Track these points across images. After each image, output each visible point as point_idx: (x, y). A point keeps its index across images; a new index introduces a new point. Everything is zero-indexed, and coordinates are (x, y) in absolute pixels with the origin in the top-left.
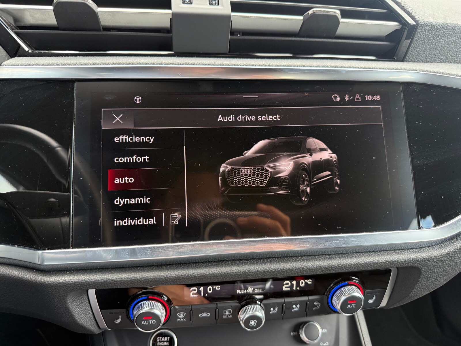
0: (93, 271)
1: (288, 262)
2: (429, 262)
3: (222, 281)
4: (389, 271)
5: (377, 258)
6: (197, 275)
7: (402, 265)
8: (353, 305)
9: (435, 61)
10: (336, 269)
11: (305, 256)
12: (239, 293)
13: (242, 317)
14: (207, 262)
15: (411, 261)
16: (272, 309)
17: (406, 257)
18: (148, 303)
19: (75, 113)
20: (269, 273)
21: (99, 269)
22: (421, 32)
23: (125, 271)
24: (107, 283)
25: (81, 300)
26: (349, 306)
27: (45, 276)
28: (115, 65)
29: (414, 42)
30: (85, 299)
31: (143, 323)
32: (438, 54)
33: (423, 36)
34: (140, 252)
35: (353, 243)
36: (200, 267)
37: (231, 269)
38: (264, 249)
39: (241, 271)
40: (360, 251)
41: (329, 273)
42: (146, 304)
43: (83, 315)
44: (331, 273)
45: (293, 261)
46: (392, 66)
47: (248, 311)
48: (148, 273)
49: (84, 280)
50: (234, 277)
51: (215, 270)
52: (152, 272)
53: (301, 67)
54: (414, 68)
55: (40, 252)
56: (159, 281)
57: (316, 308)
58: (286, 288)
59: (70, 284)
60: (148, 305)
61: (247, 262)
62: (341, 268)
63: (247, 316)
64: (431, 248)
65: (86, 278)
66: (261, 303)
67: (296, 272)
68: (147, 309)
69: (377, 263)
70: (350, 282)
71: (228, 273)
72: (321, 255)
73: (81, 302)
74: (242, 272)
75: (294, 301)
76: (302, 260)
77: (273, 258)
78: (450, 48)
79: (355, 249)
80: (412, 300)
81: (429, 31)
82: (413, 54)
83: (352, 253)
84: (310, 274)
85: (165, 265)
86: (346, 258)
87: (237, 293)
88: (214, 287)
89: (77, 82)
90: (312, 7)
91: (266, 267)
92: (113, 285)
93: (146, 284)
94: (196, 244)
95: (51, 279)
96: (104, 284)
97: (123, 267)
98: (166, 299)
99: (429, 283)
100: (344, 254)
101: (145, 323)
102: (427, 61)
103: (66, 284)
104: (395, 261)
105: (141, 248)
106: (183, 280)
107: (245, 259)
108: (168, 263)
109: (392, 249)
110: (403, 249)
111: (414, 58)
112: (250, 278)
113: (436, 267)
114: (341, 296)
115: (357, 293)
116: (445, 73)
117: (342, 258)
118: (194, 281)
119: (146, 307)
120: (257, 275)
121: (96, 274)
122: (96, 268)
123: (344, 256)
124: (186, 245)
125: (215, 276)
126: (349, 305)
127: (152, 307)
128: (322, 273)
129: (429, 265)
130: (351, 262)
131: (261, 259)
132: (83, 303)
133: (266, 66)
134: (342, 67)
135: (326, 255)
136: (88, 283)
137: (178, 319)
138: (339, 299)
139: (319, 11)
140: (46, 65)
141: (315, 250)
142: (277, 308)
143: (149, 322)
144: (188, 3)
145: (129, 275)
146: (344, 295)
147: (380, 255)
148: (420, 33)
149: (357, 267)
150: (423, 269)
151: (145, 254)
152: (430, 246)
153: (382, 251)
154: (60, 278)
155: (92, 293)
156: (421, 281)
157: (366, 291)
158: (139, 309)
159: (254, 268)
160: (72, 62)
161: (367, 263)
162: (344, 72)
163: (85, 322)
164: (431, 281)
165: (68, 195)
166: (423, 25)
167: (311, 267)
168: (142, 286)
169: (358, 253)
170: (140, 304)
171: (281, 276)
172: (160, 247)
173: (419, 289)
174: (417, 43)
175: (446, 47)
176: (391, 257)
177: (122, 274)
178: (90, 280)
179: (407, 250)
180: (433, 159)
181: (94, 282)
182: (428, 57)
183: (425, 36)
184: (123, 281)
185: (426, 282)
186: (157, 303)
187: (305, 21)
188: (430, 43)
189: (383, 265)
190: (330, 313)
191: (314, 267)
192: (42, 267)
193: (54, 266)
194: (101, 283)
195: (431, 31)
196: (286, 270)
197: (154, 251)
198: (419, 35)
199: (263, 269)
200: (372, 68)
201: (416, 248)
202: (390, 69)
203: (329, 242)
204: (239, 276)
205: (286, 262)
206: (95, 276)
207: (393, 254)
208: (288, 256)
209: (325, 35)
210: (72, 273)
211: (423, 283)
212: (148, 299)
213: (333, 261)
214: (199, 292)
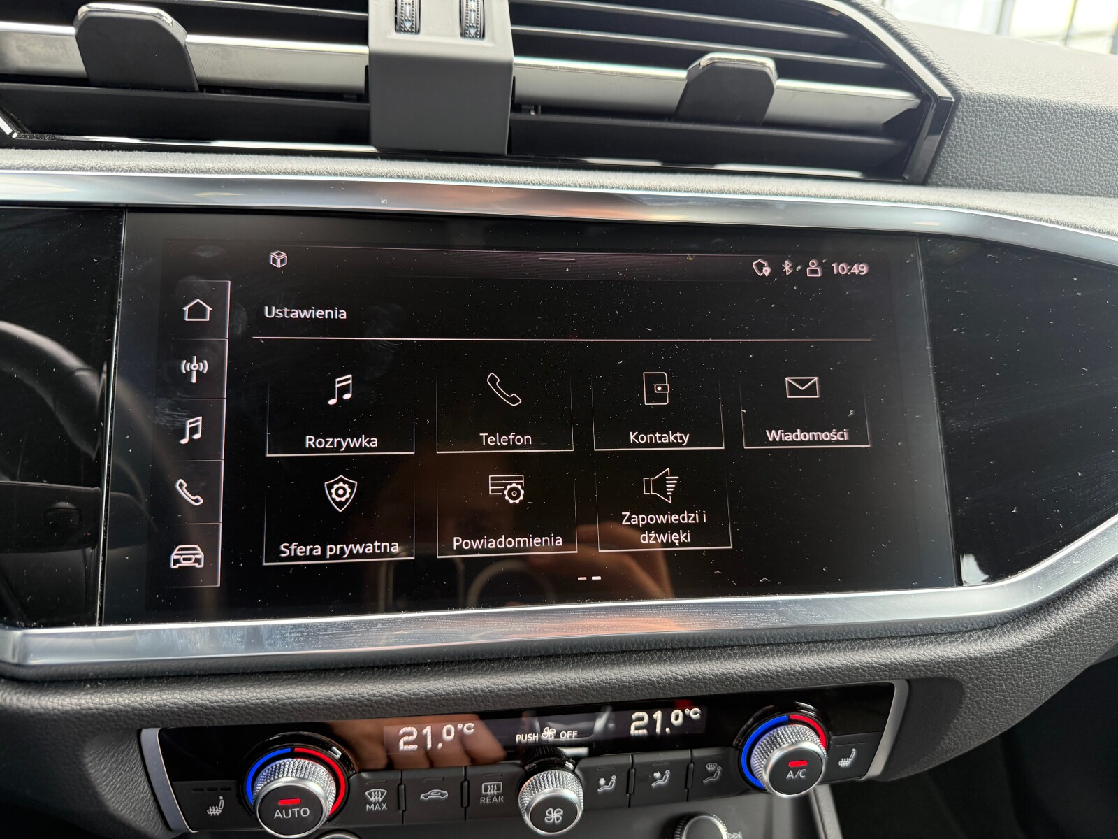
0: (153, 683)
1: (639, 664)
2: (983, 666)
3: (477, 710)
4: (891, 687)
5: (857, 657)
6: (414, 695)
7: (918, 673)
8: (800, 773)
9: (1000, 187)
10: (757, 681)
11: (683, 649)
12: (520, 741)
13: (528, 802)
14: (440, 662)
15: (939, 663)
16: (602, 781)
17: (926, 654)
18: (291, 766)
19: (121, 289)
20: (593, 691)
21: (168, 677)
22: (966, 117)
23: (235, 682)
24: (185, 712)
25: (120, 757)
26: (790, 775)
27: (30, 693)
28: (224, 174)
29: (949, 139)
30: (133, 754)
31: (278, 814)
32: (1006, 170)
33: (972, 126)
34: (270, 637)
35: (799, 617)
36: (421, 675)
37: (499, 681)
38: (582, 631)
39: (524, 686)
40: (817, 638)
41: (739, 691)
42: (287, 766)
43: (125, 794)
44: (746, 691)
45: (653, 661)
46: (897, 195)
47: (541, 786)
48: (289, 690)
49: (128, 705)
50: (507, 701)
51: (458, 683)
52: (300, 687)
53: (680, 191)
54: (949, 201)
55: (17, 633)
56: (318, 709)
57: (711, 779)
58: (637, 728)
59: (93, 715)
60: (291, 769)
61: (540, 664)
62: (770, 679)
63: (540, 797)
64: (987, 633)
65: (132, 699)
66: (575, 765)
67: (660, 688)
68: (290, 779)
69: (857, 668)
70: (793, 715)
71: (490, 692)
72: (721, 647)
73: (122, 761)
74: (527, 689)
75: (656, 762)
76: (676, 659)
77: (605, 653)
78: (1034, 157)
79: (805, 635)
80: (944, 761)
81: (985, 115)
82: (947, 169)
83: (797, 643)
84: (694, 694)
85: (333, 670)
86: (782, 656)
87: (517, 740)
88: (460, 726)
89: (129, 212)
90: (707, 50)
91: (585, 677)
92: (203, 718)
93: (286, 717)
94: (412, 618)
95: (44, 703)
96: (179, 715)
97: (229, 674)
98: (338, 756)
99: (984, 718)
100: (778, 645)
101: (282, 815)
102: (981, 187)
103: (81, 714)
104: (902, 664)
105: (274, 626)
106: (378, 708)
107: (536, 657)
108: (342, 666)
109: (893, 635)
110: (920, 635)
111: (950, 177)
112: (547, 702)
113: (999, 680)
114: (772, 751)
115: (812, 744)
116: (1020, 214)
117: (773, 656)
118: (406, 711)
119: (285, 775)
120: (565, 696)
121: (160, 691)
122: (161, 675)
123: (778, 651)
125: (460, 698)
126: (791, 772)
128: (722, 691)
129: (983, 675)
130: (793, 666)
131: (576, 655)
132: (126, 764)
133: (595, 187)
134: (776, 195)
135: (733, 646)
136: (136, 712)
137: (367, 806)
138: (767, 756)
139: (724, 59)
140: (52, 168)
141: (708, 634)
142: (614, 778)
143: (293, 813)
144: (408, 31)
145: (241, 694)
146: (778, 746)
147: (864, 649)
148: (962, 119)
149: (810, 678)
150: (968, 683)
151: (284, 640)
152: (984, 629)
153: (869, 639)
154: (68, 700)
155: (151, 737)
156: (965, 713)
157: (833, 737)
158: (269, 781)
159: (556, 679)
160: (119, 163)
161: (832, 668)
162: (782, 207)
163: (130, 813)
164: (989, 714)
165: (97, 491)
166: (970, 100)
167: (696, 678)
168: (276, 721)
169: (812, 642)
170: (272, 768)
171: (622, 700)
172: (321, 625)
173: (960, 734)
174: (957, 142)
175: (1025, 154)
176: (891, 653)
177: (224, 690)
178: (145, 705)
179: (930, 638)
180: (992, 418)
181: (152, 710)
182: (982, 176)
183: (976, 127)
184: (226, 707)
185: (976, 715)
186: (314, 763)
187: (690, 85)
188: (986, 142)
189: (872, 673)
190: (744, 792)
191: (704, 678)
192: (22, 672)
193: (54, 668)
194: (173, 712)
195: (990, 115)
196: (635, 685)
197: (306, 634)
198: (961, 123)
199: (578, 680)
200: (850, 198)
201: (951, 633)
202: (892, 202)
203: (740, 616)
204: (519, 699)
205: (635, 665)
206: (157, 695)
207: (897, 647)
208: (642, 648)
209: (739, 117)
210: (98, 686)
211: (969, 718)
212: (293, 755)
213: (749, 663)
214: (421, 740)
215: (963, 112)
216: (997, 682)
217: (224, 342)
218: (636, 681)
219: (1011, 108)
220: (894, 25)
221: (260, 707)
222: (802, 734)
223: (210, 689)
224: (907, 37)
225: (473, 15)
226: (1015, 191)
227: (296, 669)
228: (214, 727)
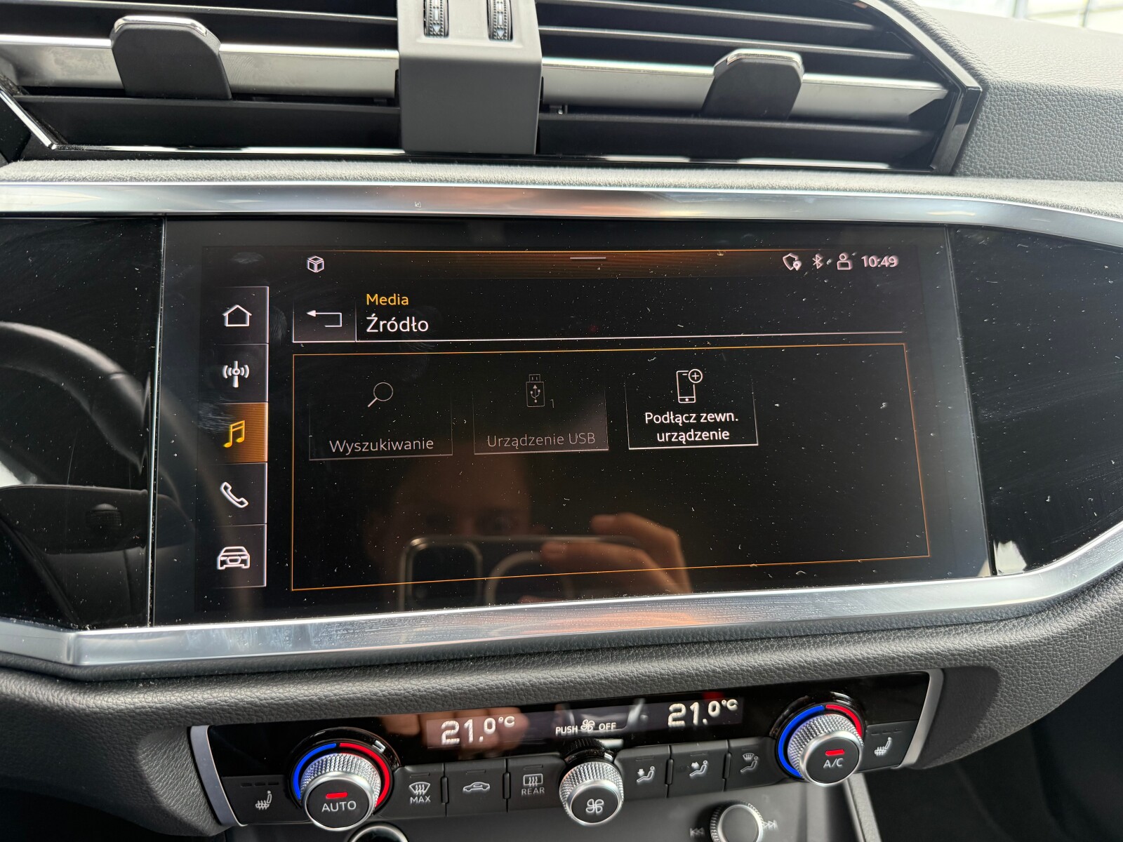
0: (203, 682)
1: (678, 657)
2: (1019, 655)
4: (925, 678)
5: (892, 647)
6: (458, 689)
7: (954, 662)
8: (837, 762)
9: (1028, 175)
10: (794, 672)
11: (720, 642)
12: (560, 734)
13: (569, 793)
14: (482, 657)
15: (974, 652)
16: (641, 772)
17: (962, 643)
18: (338, 760)
19: (162, 296)
20: (633, 683)
21: (217, 675)
22: (994, 106)
23: (282, 680)
24: (236, 710)
25: (172, 754)
26: (828, 764)
27: (85, 693)
28: (259, 180)
29: (977, 129)
30: (183, 751)
31: (325, 808)
32: (1034, 158)
33: (999, 115)
34: (316, 635)
35: (835, 609)
36: (464, 670)
37: (540, 675)
38: (620, 625)
39: (565, 679)
40: (853, 629)
41: (777, 682)
42: (333, 761)
43: (177, 790)
44: (783, 682)
45: (691, 655)
46: (926, 187)
47: (581, 777)
48: (336, 687)
49: (180, 704)
50: (549, 695)
51: (500, 677)
52: (346, 684)
53: (709, 188)
54: (978, 191)
55: (72, 635)
56: (364, 705)
57: (749, 768)
58: (675, 720)
59: (146, 714)
60: (337, 763)
61: (580, 658)
62: (806, 670)
63: (581, 788)
64: (1022, 621)
65: (184, 697)
66: (614, 756)
67: (698, 680)
68: (337, 773)
69: (893, 658)
70: (829, 705)
71: (532, 685)
72: (758, 639)
73: (173, 758)
74: (568, 683)
75: (693, 753)
76: (713, 652)
77: (643, 646)
78: (1063, 144)
79: (841, 625)
80: (980, 749)
81: (1013, 104)
82: (975, 158)
83: (833, 634)
84: (732, 686)
85: (378, 666)
86: (818, 647)
87: (557, 733)
89: (168, 220)
90: (734, 46)
91: (625, 670)
92: (252, 715)
93: (333, 713)
94: (455, 614)
95: (99, 702)
96: (229, 713)
97: (277, 672)
98: (382, 750)
99: (1020, 705)
100: (815, 636)
101: (330, 808)
102: (1009, 175)
103: (135, 712)
104: (938, 654)
105: (321, 624)
106: (423, 703)
107: (575, 651)
108: (387, 662)
109: (928, 625)
110: (954, 625)
111: (979, 166)
112: (587, 695)
113: (1034, 668)
114: (808, 740)
115: (848, 732)
116: (1050, 203)
117: (809, 647)
118: (450, 706)
119: (332, 770)
120: (604, 689)
121: (211, 689)
122: (212, 674)
123: (815, 643)
124: (431, 616)
125: (502, 693)
126: (828, 761)
127: (348, 770)
128: (760, 683)
129: (1018, 663)
130: (830, 657)
131: (615, 649)
132: (177, 760)
133: (625, 186)
134: (805, 189)
135: (770, 638)
136: (188, 710)
137: (411, 798)
138: (804, 746)
139: (750, 55)
140: (92, 180)
141: (745, 627)
142: (652, 769)
143: (340, 806)
144: (437, 35)
145: (290, 692)
146: (815, 735)
147: (900, 639)
148: (990, 109)
149: (846, 669)
150: (1004, 672)
151: (330, 638)
152: (1019, 617)
153: (904, 629)
154: (122, 699)
155: (200, 734)
156: (1001, 701)
157: (869, 726)
158: (316, 775)
159: (596, 672)
160: (157, 173)
161: (868, 658)
162: (811, 201)
163: (182, 807)
164: (1025, 701)
165: (144, 494)
166: (998, 89)
167: (734, 670)
168: (324, 717)
169: (848, 633)
170: (319, 762)
171: (662, 692)
172: (366, 622)
173: (996, 722)
174: (985, 132)
175: (1053, 141)
176: (926, 643)
177: (272, 688)
178: (196, 703)
179: (965, 627)
180: (1024, 408)
181: (203, 708)
182: (1011, 164)
183: (1004, 116)
184: (275, 704)
185: (1012, 703)
186: (360, 758)
187: (717, 81)
188: (1015, 131)
189: (907, 663)
190: (781, 781)
191: (742, 670)
192: (76, 672)
193: (107, 669)
194: (223, 710)
195: (1018, 104)
196: (674, 678)
197: (352, 631)
198: (989, 113)
199: (617, 673)
200: (879, 191)
201: (986, 623)
202: (921, 194)
203: (777, 608)
204: (560, 692)
205: (673, 657)
206: (208, 693)
207: (933, 637)
208: (680, 641)
209: (766, 111)
210: (150, 685)
211: (1005, 706)
212: (338, 750)
213: (786, 655)
214: (462, 734)
215: (991, 101)
216: (1033, 670)
217: (265, 346)
218: (675, 674)
219: (1039, 96)
220: (920, 16)
221: (308, 704)
222: (839, 723)
223: (258, 687)
224: (933, 27)
225: (501, 17)
226: (1044, 179)
227: (341, 666)
228: (263, 724)
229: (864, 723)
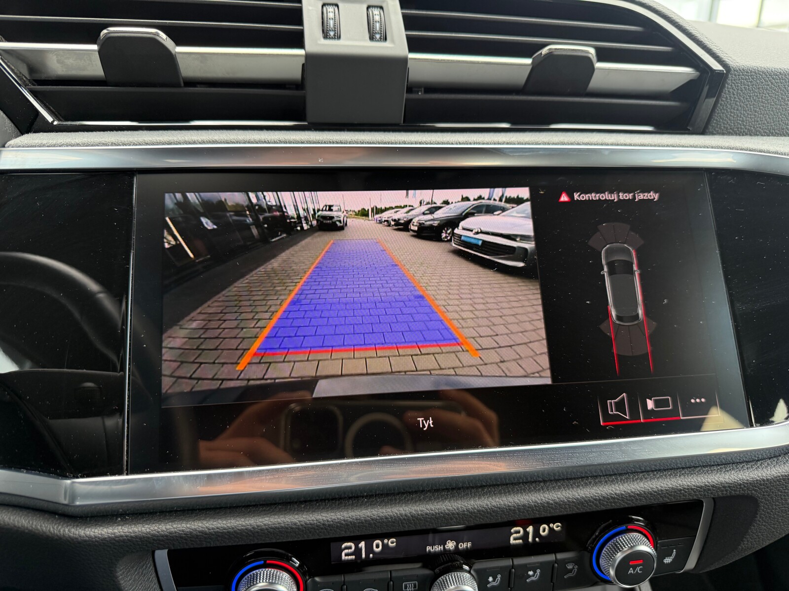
0: (165, 516)
1: (521, 493)
2: (773, 486)
3: (402, 530)
4: (702, 503)
5: (679, 482)
6: (356, 520)
7: (725, 492)
8: (638, 569)
9: (758, 133)
10: (607, 502)
11: (551, 481)
12: (430, 551)
14: (373, 495)
15: (741, 485)
16: (491, 579)
17: (731, 478)
18: (265, 574)
19: (134, 229)
20: (488, 513)
21: (176, 511)
22: (734, 83)
23: (225, 514)
24: (190, 537)
25: (141, 570)
26: (631, 571)
27: (77, 526)
28: (205, 144)
29: (722, 100)
30: (149, 568)
32: (762, 121)
33: (738, 90)
35: (637, 454)
36: (360, 505)
37: (418, 508)
39: (437, 511)
40: (648, 468)
41: (594, 510)
42: (262, 574)
44: (599, 510)
45: (530, 491)
46: (688, 142)
47: (448, 584)
48: (266, 519)
49: (149, 533)
51: (388, 510)
52: (273, 516)
53: (532, 144)
54: (727, 145)
55: (68, 482)
56: (287, 533)
57: (570, 575)
58: (515, 539)
59: (124, 541)
60: (265, 576)
61: (447, 495)
62: (616, 500)
64: (774, 461)
65: (152, 528)
66: (470, 568)
67: (537, 510)
68: (264, 584)
69: (681, 490)
70: (630, 526)
71: (412, 516)
72: (579, 478)
73: (142, 574)
74: (439, 514)
75: (530, 564)
76: (546, 488)
77: (494, 485)
78: (783, 111)
79: (640, 466)
80: (742, 557)
81: (748, 82)
82: (720, 122)
83: (634, 473)
84: (561, 514)
85: (296, 502)
86: (624, 482)
87: (427, 550)
88: (386, 541)
89: (138, 173)
90: (545, 43)
91: (481, 503)
92: (203, 541)
93: (263, 538)
94: (353, 462)
95: (88, 533)
96: (186, 540)
97: (221, 508)
98: (297, 565)
99: (774, 524)
100: (621, 474)
102: (744, 134)
103: (115, 540)
104: (713, 486)
105: (254, 471)
106: (331, 530)
107: (443, 490)
108: (302, 499)
109: (704, 464)
110: (724, 464)
111: (722, 127)
113: (784, 496)
114: (616, 553)
115: (645, 547)
116: (779, 152)
117: (618, 483)
118: (351, 532)
119: (261, 581)
120: (466, 518)
121: (171, 522)
122: (172, 509)
123: (621, 479)
124: (336, 464)
125: (390, 522)
126: (631, 569)
127: (274, 581)
128: (582, 510)
129: (773, 492)
130: (633, 490)
131: (473, 488)
132: (145, 575)
133: (470, 144)
134: (602, 144)
135: (588, 477)
136: (155, 538)
138: (613, 557)
139: (558, 49)
141: (569, 469)
142: (499, 576)
144: (332, 38)
145: (231, 523)
146: (621, 549)
147: (684, 476)
148: (731, 85)
149: (646, 499)
150: (762, 499)
152: (771, 458)
153: (687, 468)
154: (105, 530)
155: (162, 556)
156: (759, 521)
157: (659, 542)
159: (460, 506)
161: (662, 490)
162: (607, 153)
164: (777, 521)
165: (121, 375)
166: (737, 71)
167: (563, 502)
168: (256, 542)
169: (645, 472)
170: (251, 576)
171: (509, 520)
172: (288, 470)
173: (756, 537)
174: (728, 102)
175: (776, 109)
176: (704, 478)
177: (218, 520)
178: (161, 532)
179: (732, 466)
180: (768, 302)
181: (167, 536)
182: (746, 126)
183: (741, 91)
184: (220, 532)
185: (767, 523)
186: (281, 571)
187: (534, 67)
188: (749, 101)
189: (691, 493)
190: (595, 584)
191: (568, 501)
192: (70, 511)
193: (93, 507)
194: (181, 537)
195: (751, 82)
196: (518, 508)
197: (278, 477)
198: (730, 88)
199: (476, 506)
200: (655, 146)
201: (747, 462)
202: (685, 147)
203: (594, 454)
204: (433, 521)
205: (517, 493)
206: (169, 525)
207: (709, 474)
208: (521, 481)
209: (569, 90)
210: (126, 519)
211: (762, 525)
212: (266, 566)
213: (601, 489)
214: (358, 551)
215: (732, 80)
218: (519, 506)
219: (766, 76)
220: (678, 20)
221: (245, 532)
222: (634, 538)
223: (207, 519)
224: (688, 28)
225: (378, 25)
226: (769, 136)
227: (269, 502)
228: (210, 547)
229: (656, 539)
